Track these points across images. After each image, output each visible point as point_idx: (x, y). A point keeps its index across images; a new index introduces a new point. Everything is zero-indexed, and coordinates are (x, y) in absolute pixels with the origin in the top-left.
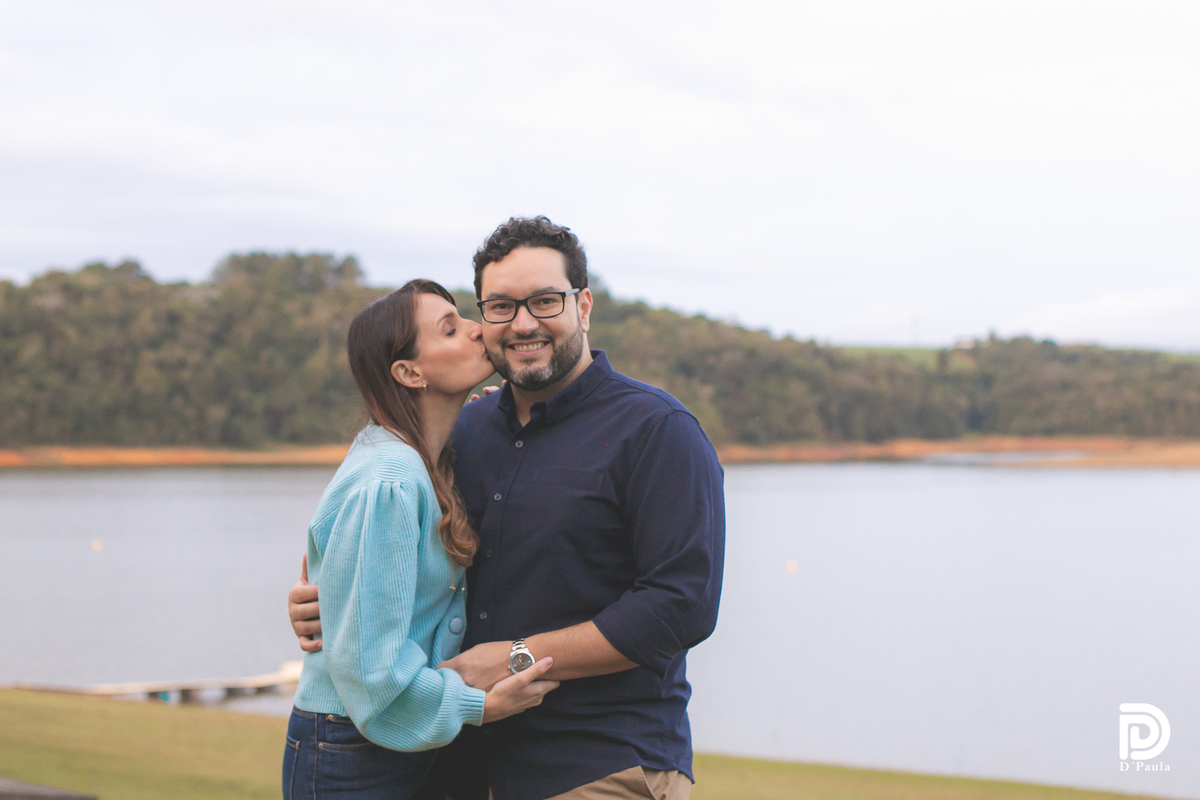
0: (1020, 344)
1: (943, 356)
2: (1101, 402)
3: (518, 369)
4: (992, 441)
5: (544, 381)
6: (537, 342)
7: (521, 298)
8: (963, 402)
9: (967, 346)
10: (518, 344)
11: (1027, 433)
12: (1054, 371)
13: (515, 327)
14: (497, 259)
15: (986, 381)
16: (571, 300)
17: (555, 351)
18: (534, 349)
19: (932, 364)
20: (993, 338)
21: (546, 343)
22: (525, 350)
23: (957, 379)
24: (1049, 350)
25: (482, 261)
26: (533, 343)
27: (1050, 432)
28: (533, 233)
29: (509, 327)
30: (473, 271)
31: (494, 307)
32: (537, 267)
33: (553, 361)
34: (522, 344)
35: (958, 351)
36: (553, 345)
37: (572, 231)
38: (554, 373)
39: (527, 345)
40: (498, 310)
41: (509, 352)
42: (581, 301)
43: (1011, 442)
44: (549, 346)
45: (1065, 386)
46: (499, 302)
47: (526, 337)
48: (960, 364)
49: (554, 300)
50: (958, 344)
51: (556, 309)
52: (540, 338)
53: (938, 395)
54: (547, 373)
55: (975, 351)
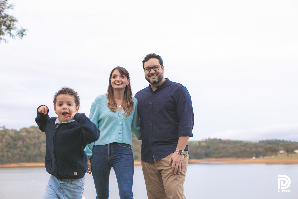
0: (214, 140)
1: (200, 142)
2: (231, 151)
3: (152, 80)
4: (210, 159)
5: (157, 82)
6: (155, 75)
7: (151, 67)
8: (204, 151)
9: (204, 140)
10: (151, 76)
11: (216, 157)
12: (221, 145)
13: (151, 72)
14: (147, 61)
15: (208, 147)
16: (160, 67)
17: (158, 77)
18: (154, 76)
19: (198, 144)
20: (209, 139)
21: (156, 75)
22: (152, 77)
23: (203, 147)
24: (220, 141)
25: (144, 62)
26: (154, 75)
27: (221, 157)
28: (153, 56)
29: (150, 73)
30: (142, 64)
31: (147, 69)
32: (154, 62)
33: (158, 78)
34: (152, 76)
35: (202, 141)
36: (158, 76)
37: (160, 56)
38: (158, 81)
39: (153, 76)
40: (147, 70)
41: (150, 77)
42: (162, 68)
43: (214, 159)
44: (157, 76)
45: (224, 148)
46: (147, 68)
47: (153, 74)
48: (203, 144)
49: (157, 67)
50: (202, 140)
51: (158, 69)
52: (155, 74)
53: (199, 150)
54: (157, 81)
55: (206, 141)
